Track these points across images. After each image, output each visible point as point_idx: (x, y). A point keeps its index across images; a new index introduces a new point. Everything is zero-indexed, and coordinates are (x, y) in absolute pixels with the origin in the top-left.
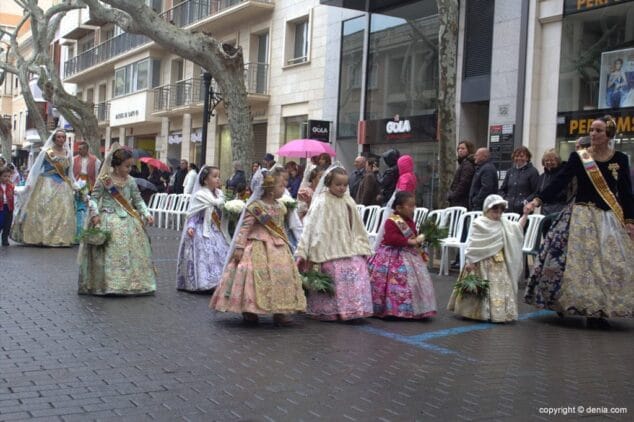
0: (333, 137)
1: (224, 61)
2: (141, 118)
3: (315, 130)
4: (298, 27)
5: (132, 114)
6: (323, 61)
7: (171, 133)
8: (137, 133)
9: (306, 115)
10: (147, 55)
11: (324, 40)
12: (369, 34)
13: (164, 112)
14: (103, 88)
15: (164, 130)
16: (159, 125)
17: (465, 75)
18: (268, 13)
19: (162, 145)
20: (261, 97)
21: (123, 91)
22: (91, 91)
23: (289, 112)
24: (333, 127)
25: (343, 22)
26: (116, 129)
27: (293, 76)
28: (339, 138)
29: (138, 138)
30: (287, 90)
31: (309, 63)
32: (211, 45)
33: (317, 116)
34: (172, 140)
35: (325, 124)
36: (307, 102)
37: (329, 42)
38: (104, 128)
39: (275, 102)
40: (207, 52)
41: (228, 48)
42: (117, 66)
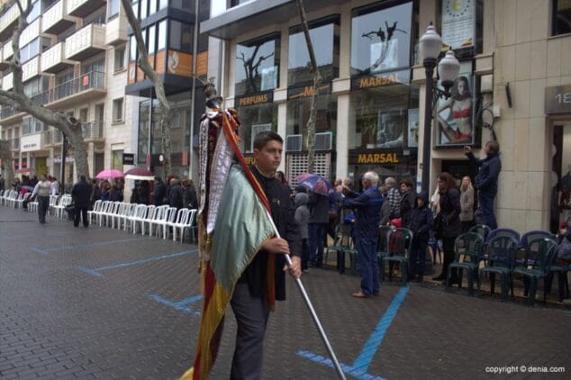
0: (135, 162)
1: (71, 127)
2: (38, 148)
3: (126, 158)
4: (119, 103)
5: (33, 145)
6: (130, 122)
7: (55, 157)
8: (36, 155)
9: (123, 150)
11: (131, 111)
12: (152, 108)
13: (50, 145)
14: (17, 129)
15: (52, 156)
16: (49, 152)
17: (194, 134)
18: (103, 95)
19: (50, 163)
20: (101, 140)
21: (28, 131)
22: (10, 131)
23: (115, 148)
24: (136, 157)
25: (140, 103)
26: (24, 153)
27: (116, 129)
28: (139, 162)
29: (38, 159)
30: (114, 136)
31: (124, 123)
32: (64, 119)
33: (128, 151)
34: (56, 161)
35: (132, 155)
36: (123, 143)
37: (133, 112)
38: (17, 153)
39: (108, 142)
40: (61, 121)
41: (73, 120)
42: (24, 118)
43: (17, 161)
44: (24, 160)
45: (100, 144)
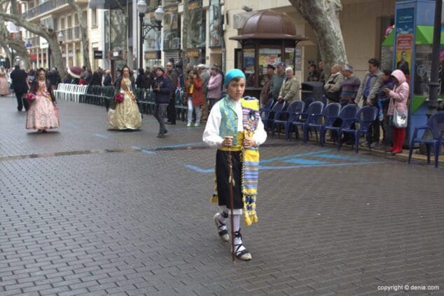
0: (103, 57)
3: (96, 54)
6: (101, 26)
9: (97, 48)
10: (50, 16)
18: (86, 4)
23: (95, 46)
24: (103, 53)
27: (94, 31)
28: (106, 57)
31: (98, 27)
32: (44, 30)
33: (100, 49)
35: (101, 52)
36: (97, 43)
37: (102, 19)
38: (40, 49)
39: (91, 42)
40: (43, 32)
41: (50, 30)
42: (41, 19)
43: (40, 55)
44: (45, 55)
45: (87, 43)
